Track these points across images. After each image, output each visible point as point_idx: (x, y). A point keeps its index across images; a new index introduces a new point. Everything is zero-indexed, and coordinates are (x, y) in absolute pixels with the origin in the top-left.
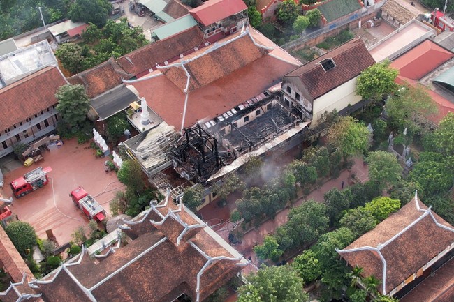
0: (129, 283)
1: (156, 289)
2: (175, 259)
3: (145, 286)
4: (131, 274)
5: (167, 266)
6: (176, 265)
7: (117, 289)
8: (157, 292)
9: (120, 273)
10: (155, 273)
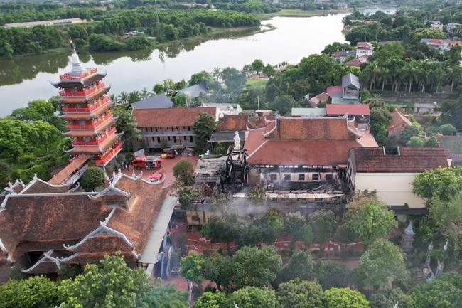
0: (41, 209)
1: (55, 228)
2: (92, 214)
3: (49, 221)
4: (50, 203)
5: (81, 215)
6: (88, 220)
7: (28, 208)
8: (53, 231)
9: (43, 197)
10: (67, 215)
